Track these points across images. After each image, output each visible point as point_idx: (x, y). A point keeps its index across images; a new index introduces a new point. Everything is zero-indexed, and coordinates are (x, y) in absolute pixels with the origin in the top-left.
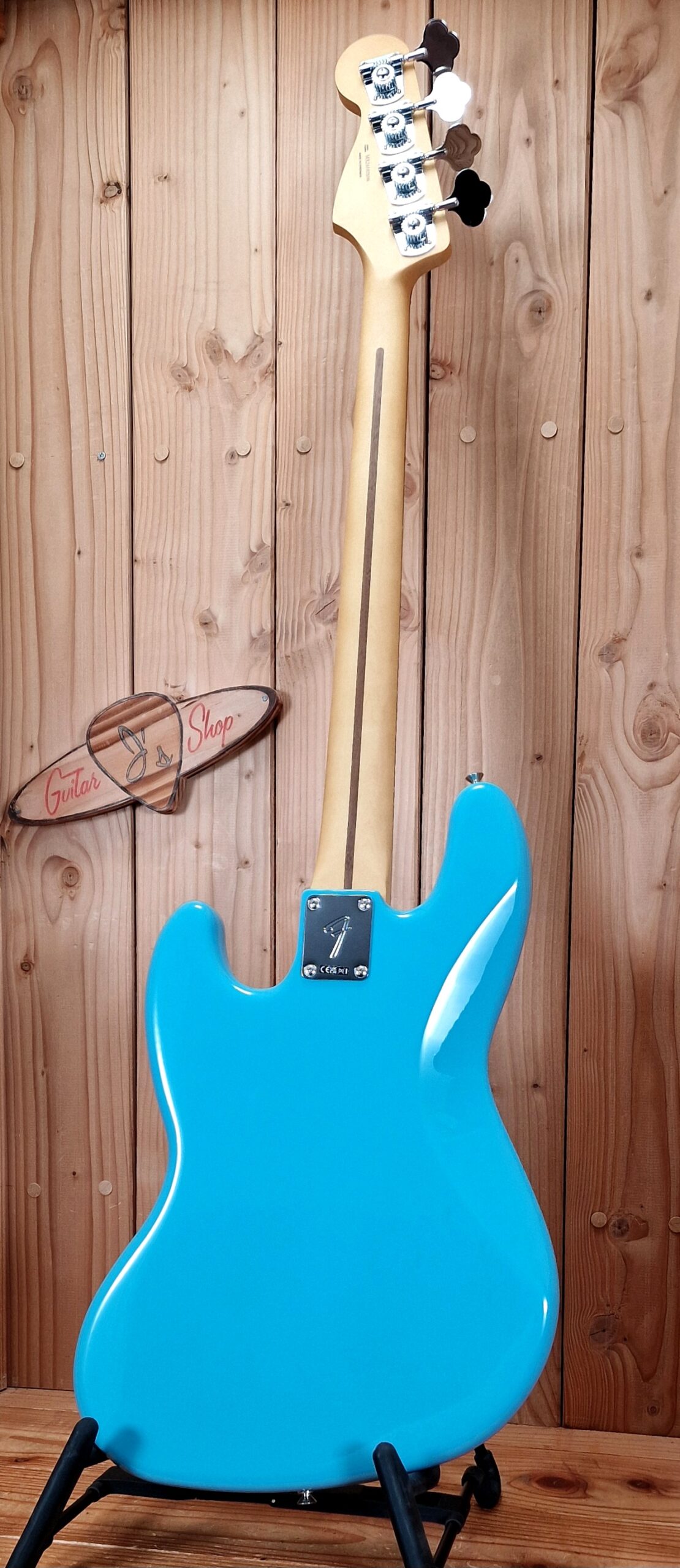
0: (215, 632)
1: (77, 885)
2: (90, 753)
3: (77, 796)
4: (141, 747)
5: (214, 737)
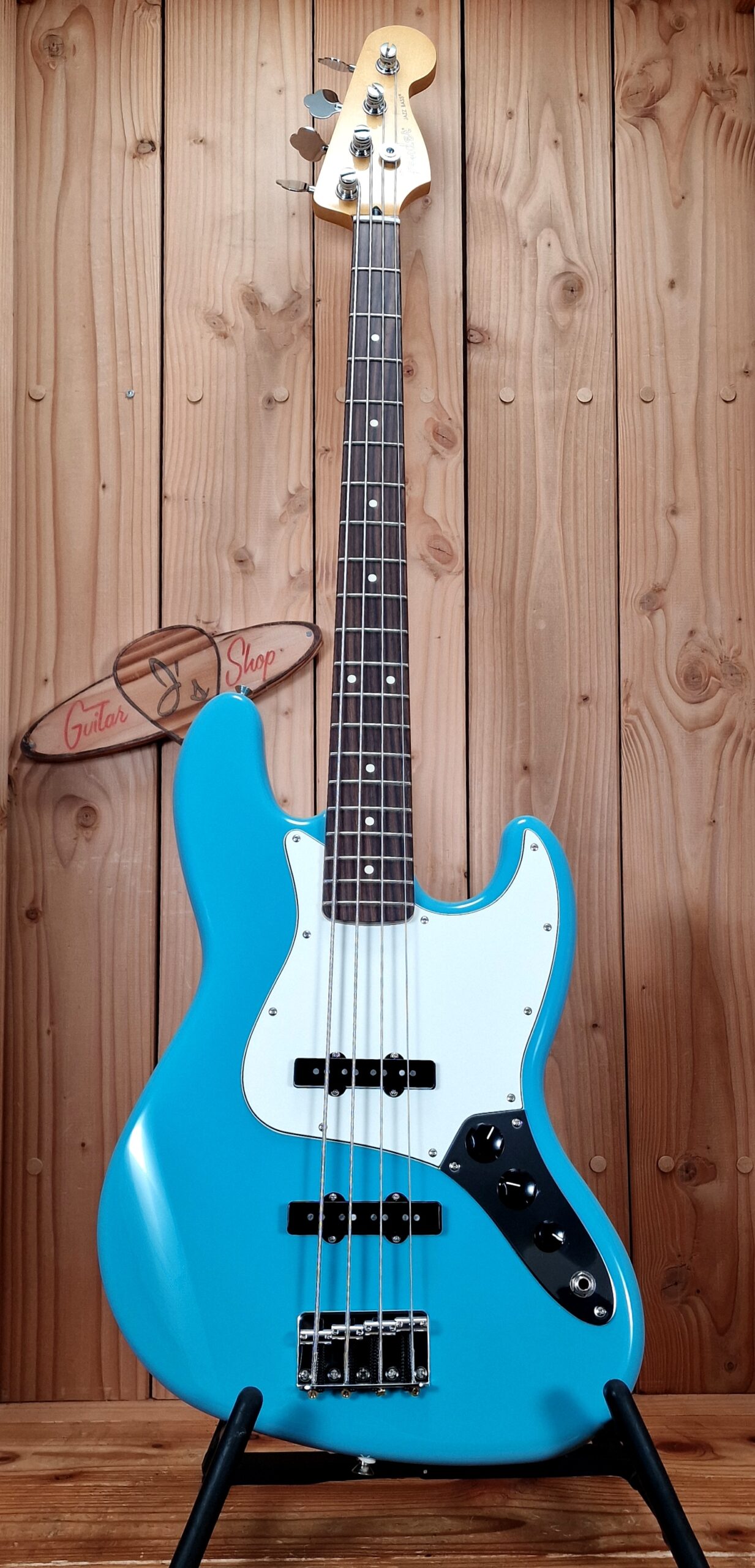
0: (250, 568)
1: (94, 826)
2: (117, 685)
3: (100, 730)
4: (175, 681)
5: (254, 671)
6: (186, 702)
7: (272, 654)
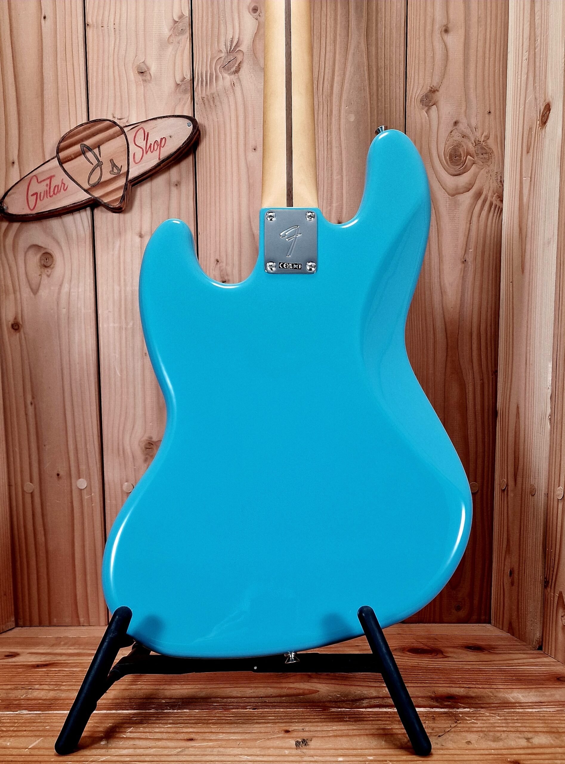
0: (149, 78)
1: (52, 266)
2: (60, 164)
3: (50, 196)
4: (98, 160)
5: (152, 152)
6: (107, 176)
7: (164, 140)
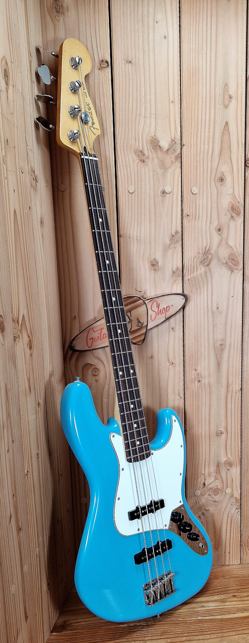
0: (158, 268)
1: (98, 375)
3: (101, 340)
4: (130, 319)
5: (161, 314)
6: (134, 328)
7: (168, 307)
